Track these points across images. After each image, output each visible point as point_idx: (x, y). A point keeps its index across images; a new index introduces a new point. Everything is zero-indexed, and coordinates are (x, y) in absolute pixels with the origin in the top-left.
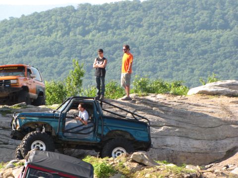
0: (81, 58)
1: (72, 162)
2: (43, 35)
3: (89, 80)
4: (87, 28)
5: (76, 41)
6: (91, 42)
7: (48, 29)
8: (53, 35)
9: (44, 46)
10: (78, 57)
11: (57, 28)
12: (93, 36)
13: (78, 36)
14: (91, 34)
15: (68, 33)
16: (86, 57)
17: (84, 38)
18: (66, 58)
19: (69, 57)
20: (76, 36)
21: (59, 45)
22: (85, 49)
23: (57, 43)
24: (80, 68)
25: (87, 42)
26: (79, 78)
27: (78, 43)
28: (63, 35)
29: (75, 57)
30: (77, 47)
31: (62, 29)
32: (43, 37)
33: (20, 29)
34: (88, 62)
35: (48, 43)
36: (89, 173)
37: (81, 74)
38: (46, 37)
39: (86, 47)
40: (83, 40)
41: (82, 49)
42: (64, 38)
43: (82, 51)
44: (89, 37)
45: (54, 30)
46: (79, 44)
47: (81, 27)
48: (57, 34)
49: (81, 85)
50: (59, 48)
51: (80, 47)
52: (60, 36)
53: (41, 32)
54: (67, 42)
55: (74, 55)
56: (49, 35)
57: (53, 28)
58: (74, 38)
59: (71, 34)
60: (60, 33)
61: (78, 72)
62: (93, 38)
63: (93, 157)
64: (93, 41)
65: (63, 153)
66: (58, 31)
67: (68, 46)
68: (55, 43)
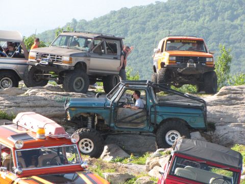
0: (230, 43)
1: (220, 150)
2: (190, 20)
3: (238, 67)
4: (235, 13)
5: (224, 26)
6: (239, 27)
7: (196, 14)
8: (201, 20)
9: (191, 31)
10: (226, 42)
11: (205, 13)
12: (242, 20)
13: (226, 21)
14: (239, 19)
15: (216, 18)
16: (235, 42)
17: (232, 23)
18: (214, 44)
19: (218, 43)
20: (224, 20)
21: (206, 30)
22: (233, 35)
23: (205, 28)
24: (228, 53)
25: (235, 27)
26: (227, 64)
27: (226, 28)
28: (211, 20)
29: (223, 43)
30: (226, 32)
31: (210, 14)
32: (190, 22)
33: (167, 13)
34: (236, 48)
35: (195, 28)
36: (238, 162)
37: (229, 60)
38: (194, 22)
39: (235, 32)
40: (232, 25)
41: (230, 34)
42: (212, 23)
43: (231, 37)
44: (237, 22)
45: (201, 15)
46: (227, 30)
47: (229, 12)
48: (205, 19)
49: (229, 71)
50: (206, 33)
51: (228, 32)
52: (208, 21)
53: (188, 17)
54: (215, 27)
55: (222, 40)
56: (196, 20)
57: (201, 12)
58: (222, 22)
59: (219, 19)
60: (207, 18)
61: (225, 57)
62: (242, 23)
63: (241, 146)
64: (241, 26)
65: (212, 142)
66: (205, 15)
67: (216, 31)
68: (203, 28)
